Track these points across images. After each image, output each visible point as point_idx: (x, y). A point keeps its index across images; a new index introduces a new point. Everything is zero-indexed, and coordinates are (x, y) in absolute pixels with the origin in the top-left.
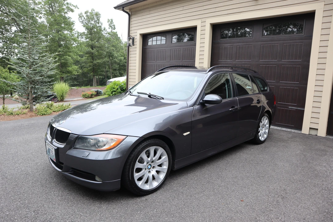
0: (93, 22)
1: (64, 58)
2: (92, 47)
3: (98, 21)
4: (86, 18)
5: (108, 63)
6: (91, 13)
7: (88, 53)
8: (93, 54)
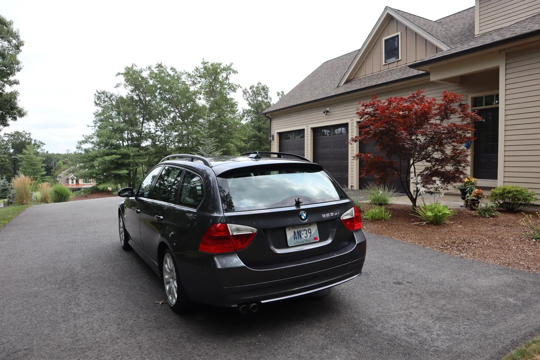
0: (260, 99)
1: (226, 146)
3: (266, 96)
4: (251, 94)
6: (257, 88)
7: (255, 136)
8: (260, 138)
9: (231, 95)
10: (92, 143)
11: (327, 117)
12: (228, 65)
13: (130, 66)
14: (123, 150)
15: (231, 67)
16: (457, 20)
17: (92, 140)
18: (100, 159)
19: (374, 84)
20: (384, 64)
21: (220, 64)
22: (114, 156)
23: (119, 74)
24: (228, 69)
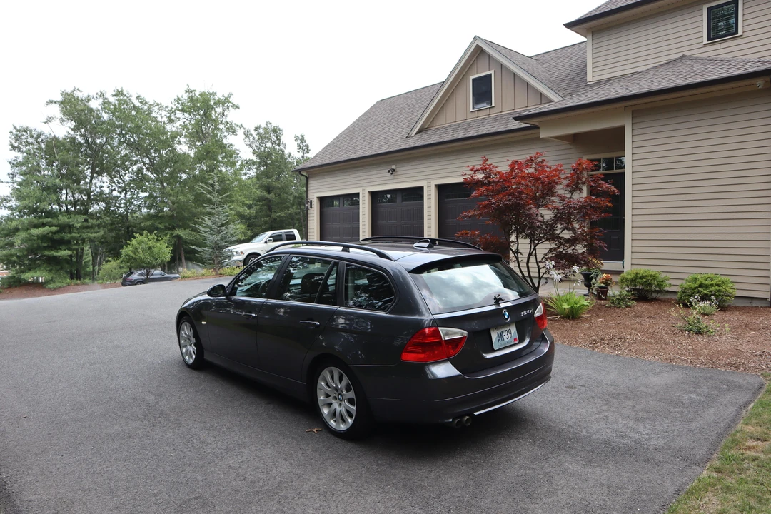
0: (269, 145)
2: (269, 189)
3: (277, 142)
4: (256, 137)
5: (298, 216)
6: (264, 129)
7: (262, 199)
8: (270, 201)
9: (229, 140)
10: (9, 208)
11: (392, 177)
12: (226, 96)
13: (69, 90)
14: (63, 219)
15: (230, 100)
16: (560, 58)
17: (8, 205)
18: (23, 235)
19: (461, 136)
20: (471, 110)
21: (214, 94)
22: (47, 228)
23: (51, 102)
24: (225, 102)
